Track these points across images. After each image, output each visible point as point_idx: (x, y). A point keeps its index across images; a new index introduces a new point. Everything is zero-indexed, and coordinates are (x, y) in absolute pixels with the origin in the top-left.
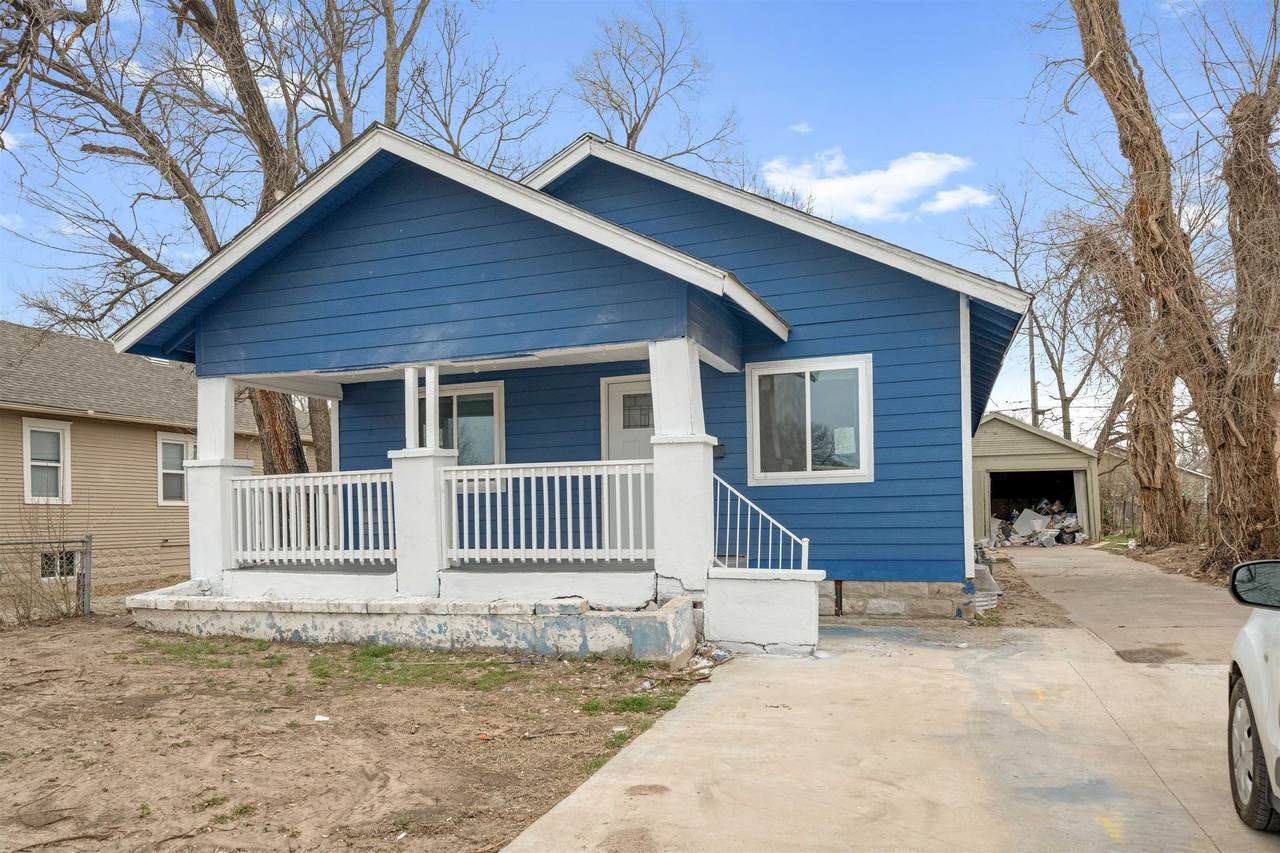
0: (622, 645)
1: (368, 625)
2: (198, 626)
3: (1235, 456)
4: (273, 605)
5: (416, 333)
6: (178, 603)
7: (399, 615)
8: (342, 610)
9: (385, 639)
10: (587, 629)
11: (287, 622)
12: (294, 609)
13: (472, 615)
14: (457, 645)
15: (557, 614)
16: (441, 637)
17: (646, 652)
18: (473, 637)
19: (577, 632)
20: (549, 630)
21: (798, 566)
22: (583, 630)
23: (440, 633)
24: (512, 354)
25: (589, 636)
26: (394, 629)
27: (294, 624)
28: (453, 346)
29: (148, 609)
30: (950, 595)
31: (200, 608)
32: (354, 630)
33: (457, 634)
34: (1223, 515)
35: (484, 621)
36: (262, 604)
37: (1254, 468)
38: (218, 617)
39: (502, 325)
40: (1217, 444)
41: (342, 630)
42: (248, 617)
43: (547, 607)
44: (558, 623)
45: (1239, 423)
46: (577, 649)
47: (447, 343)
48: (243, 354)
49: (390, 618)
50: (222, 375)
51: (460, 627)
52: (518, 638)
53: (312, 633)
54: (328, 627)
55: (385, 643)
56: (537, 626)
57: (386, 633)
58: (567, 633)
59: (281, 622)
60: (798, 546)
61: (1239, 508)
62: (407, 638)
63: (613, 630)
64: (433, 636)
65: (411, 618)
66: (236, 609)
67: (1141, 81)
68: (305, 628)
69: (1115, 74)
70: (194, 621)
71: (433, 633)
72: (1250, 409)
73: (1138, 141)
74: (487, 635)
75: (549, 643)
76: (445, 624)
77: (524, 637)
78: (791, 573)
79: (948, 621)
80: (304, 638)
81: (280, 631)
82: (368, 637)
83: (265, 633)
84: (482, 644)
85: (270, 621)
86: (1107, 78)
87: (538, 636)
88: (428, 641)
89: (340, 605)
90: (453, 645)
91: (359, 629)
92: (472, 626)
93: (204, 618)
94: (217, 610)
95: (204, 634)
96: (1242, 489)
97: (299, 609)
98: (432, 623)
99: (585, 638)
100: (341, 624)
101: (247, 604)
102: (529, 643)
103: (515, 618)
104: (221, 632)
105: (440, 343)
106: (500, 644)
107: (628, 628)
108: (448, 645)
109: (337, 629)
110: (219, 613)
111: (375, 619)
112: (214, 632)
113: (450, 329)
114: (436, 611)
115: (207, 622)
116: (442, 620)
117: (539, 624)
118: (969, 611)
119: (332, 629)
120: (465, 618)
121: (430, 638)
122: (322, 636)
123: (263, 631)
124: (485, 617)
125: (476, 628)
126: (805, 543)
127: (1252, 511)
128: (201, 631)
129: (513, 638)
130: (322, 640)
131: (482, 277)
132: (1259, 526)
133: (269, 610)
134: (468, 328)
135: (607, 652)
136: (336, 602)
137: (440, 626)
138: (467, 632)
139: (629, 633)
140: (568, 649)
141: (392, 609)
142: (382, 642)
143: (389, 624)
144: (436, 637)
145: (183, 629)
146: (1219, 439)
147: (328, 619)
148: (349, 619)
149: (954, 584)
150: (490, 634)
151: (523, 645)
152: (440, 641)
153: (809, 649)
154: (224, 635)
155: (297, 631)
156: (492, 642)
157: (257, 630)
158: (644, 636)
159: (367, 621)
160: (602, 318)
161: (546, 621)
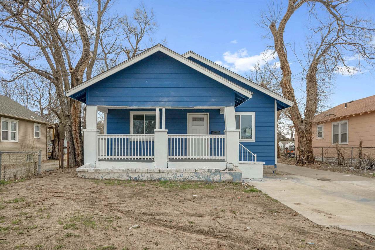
0: (230, 179)
1: (159, 175)
2: (102, 177)
3: (305, 139)
4: (129, 170)
5: (160, 99)
6: (96, 170)
7: (169, 172)
8: (152, 171)
9: (164, 179)
10: (222, 175)
11: (133, 175)
12: (136, 171)
13: (191, 172)
14: (185, 180)
15: (214, 172)
16: (181, 178)
17: (236, 180)
18: (190, 178)
19: (219, 176)
20: (211, 176)
21: (254, 161)
22: (220, 176)
23: (180, 177)
24: (188, 106)
25: (222, 177)
26: (167, 176)
27: (136, 175)
28: (171, 103)
29: (85, 172)
30: (272, 168)
31: (104, 171)
32: (154, 177)
33: (185, 177)
34: (302, 152)
35: (194, 174)
36: (126, 170)
37: (308, 141)
38: (109, 174)
39: (185, 99)
40: (301, 136)
41: (150, 177)
42: (120, 174)
43: (211, 170)
44: (214, 174)
45: (306, 132)
46: (218, 180)
47: (169, 102)
48: (103, 100)
49: (166, 174)
50: (96, 105)
51: (187, 175)
52: (203, 178)
53: (141, 178)
54: (146, 176)
55: (164, 180)
56: (208, 174)
57: (164, 177)
58: (216, 176)
59: (130, 175)
60: (254, 156)
61: (305, 150)
62: (171, 178)
63: (228, 175)
64: (178, 178)
65: (173, 173)
66: (117, 171)
67: (286, 54)
68: (139, 176)
69: (282, 51)
70: (101, 175)
71: (178, 177)
72: (308, 129)
73: (285, 67)
74: (194, 177)
75: (211, 179)
76: (182, 175)
77: (205, 177)
78: (253, 162)
79: (271, 174)
80: (138, 179)
81: (130, 177)
82: (159, 179)
83: (125, 178)
84: (192, 179)
85: (127, 175)
86: (280, 52)
87: (208, 177)
88: (177, 179)
89: (151, 170)
90: (184, 180)
91: (156, 176)
92: (190, 175)
93: (104, 174)
94: (110, 172)
95: (103, 179)
96: (306, 146)
97: (138, 172)
98: (178, 174)
99: (221, 178)
100: (150, 175)
101: (121, 170)
102: (206, 179)
103: (203, 173)
104: (110, 178)
105: (168, 102)
106: (197, 179)
107: (232, 175)
108: (183, 180)
109: (149, 176)
110: (110, 173)
111: (161, 174)
112: (107, 178)
113: (171, 99)
114: (180, 171)
115: (105, 175)
116: (181, 174)
117: (209, 174)
118: (276, 172)
119: (147, 177)
120: (188, 173)
121: (177, 178)
122: (144, 178)
123: (125, 177)
124: (194, 173)
125: (191, 176)
126: (256, 155)
127: (308, 151)
128: (102, 178)
129: (201, 178)
130: (144, 179)
131: (180, 86)
132: (309, 154)
133: (127, 172)
134: (176, 99)
135: (226, 181)
136: (150, 169)
137: (181, 175)
138: (189, 177)
139: (232, 176)
140: (216, 180)
141: (167, 171)
142: (163, 180)
143: (166, 175)
144: (179, 178)
145: (96, 177)
146: (301, 134)
147: (146, 174)
148: (153, 174)
149: (273, 166)
150: (195, 177)
151: (204, 179)
152: (180, 179)
153: (261, 180)
154: (111, 179)
155: (136, 177)
156: (195, 179)
157: (122, 177)
158: (236, 176)
159: (159, 174)
160: (213, 100)
161: (211, 173)
